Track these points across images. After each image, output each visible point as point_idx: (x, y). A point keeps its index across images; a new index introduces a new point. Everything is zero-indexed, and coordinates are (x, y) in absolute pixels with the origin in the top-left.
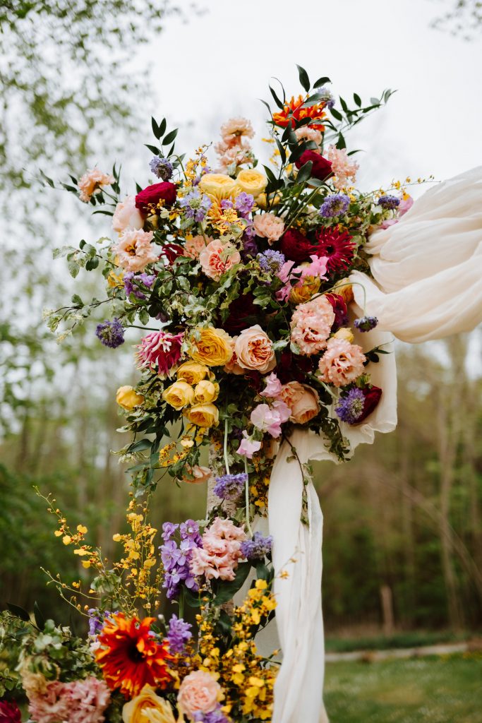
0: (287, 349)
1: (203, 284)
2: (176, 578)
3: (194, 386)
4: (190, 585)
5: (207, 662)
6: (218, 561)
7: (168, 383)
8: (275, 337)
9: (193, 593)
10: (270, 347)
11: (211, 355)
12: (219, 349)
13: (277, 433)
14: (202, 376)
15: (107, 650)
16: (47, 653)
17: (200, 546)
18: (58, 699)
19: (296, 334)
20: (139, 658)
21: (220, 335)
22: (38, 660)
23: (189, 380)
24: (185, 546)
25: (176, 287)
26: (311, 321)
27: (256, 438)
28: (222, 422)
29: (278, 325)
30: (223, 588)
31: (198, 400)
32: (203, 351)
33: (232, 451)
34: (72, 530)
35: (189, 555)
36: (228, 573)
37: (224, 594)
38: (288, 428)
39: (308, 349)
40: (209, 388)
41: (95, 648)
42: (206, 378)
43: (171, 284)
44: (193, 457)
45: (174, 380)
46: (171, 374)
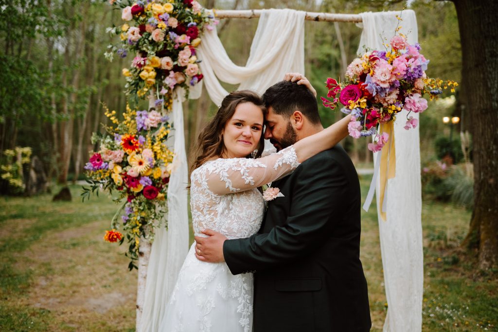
0: (177, 65)
1: (153, 43)
2: (140, 126)
3: (149, 73)
4: (144, 128)
5: (149, 147)
6: (153, 122)
7: (140, 72)
8: (174, 60)
9: (146, 131)
10: (172, 64)
11: (154, 64)
12: (156, 63)
13: (172, 88)
15: (123, 142)
16: (109, 143)
17: (147, 117)
18: (111, 154)
19: (180, 60)
20: (132, 144)
21: (157, 58)
22: (107, 145)
23: (147, 71)
24: (143, 118)
25: (145, 43)
26: (185, 57)
27: (167, 89)
28: (156, 83)
29: (175, 57)
30: (153, 129)
31: (150, 77)
32: (152, 62)
33: (160, 90)
34: (110, 111)
35: (144, 120)
36: (156, 125)
37: (154, 131)
38: (176, 86)
39: (183, 65)
40: (153, 74)
41: (119, 143)
42: (152, 70)
43: (143, 42)
44: (148, 93)
45: (143, 70)
46: (142, 69)
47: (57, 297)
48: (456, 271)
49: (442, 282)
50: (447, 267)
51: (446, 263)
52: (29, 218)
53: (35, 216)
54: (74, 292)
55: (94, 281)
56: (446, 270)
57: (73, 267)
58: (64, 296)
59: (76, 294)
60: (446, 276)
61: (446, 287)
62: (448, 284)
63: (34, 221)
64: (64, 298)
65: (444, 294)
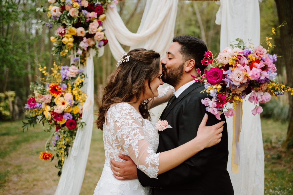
0: (88, 33)
1: (70, 18)
2: (64, 77)
3: (68, 39)
4: (67, 78)
5: (69, 92)
6: (72, 74)
7: (62, 38)
8: (86, 30)
9: (67, 80)
10: (85, 32)
11: (72, 33)
12: (73, 32)
13: (86, 49)
14: (70, 37)
15: (50, 89)
16: (40, 90)
17: (68, 71)
18: (42, 97)
19: (90, 30)
20: (56, 90)
21: (74, 29)
22: (38, 91)
23: (67, 37)
24: (66, 71)
25: (64, 18)
26: (93, 27)
27: (81, 50)
28: (74, 46)
29: (86, 27)
30: (73, 79)
31: (69, 42)
32: (70, 32)
33: (76, 52)
34: (42, 67)
35: (66, 73)
36: (74, 76)
38: (88, 48)
39: (92, 33)
40: (72, 40)
41: (48, 89)
42: (71, 37)
43: (63, 17)
45: (64, 37)
46: (63, 36)
47: (23, 189)
48: (280, 164)
49: (272, 171)
50: (274, 161)
51: (273, 158)
52: (12, 135)
53: (16, 134)
54: (34, 185)
55: (48, 177)
56: (273, 163)
57: (36, 167)
58: (27, 188)
59: (36, 187)
60: (274, 167)
61: (275, 174)
62: (276, 172)
63: (15, 137)
64: (27, 190)
65: (273, 179)
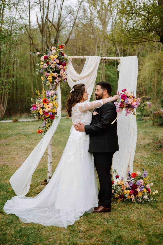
1: (51, 68)
2: (48, 96)
4: (49, 96)
5: (51, 102)
7: (47, 78)
8: (58, 74)
9: (49, 97)
10: (58, 75)
12: (53, 75)
15: (43, 101)
17: (50, 93)
18: (39, 105)
19: (60, 74)
20: (46, 101)
21: (53, 73)
22: (37, 102)
23: (50, 77)
24: (48, 93)
25: (49, 68)
26: (62, 73)
27: (56, 83)
28: (52, 81)
29: (58, 72)
30: (52, 96)
31: (50, 79)
32: (51, 75)
33: (54, 84)
34: (37, 91)
36: (53, 95)
38: (59, 82)
39: (61, 75)
40: (52, 78)
44: (50, 85)
48: (161, 150)
49: (155, 154)
50: (157, 149)
51: (158, 147)
56: (157, 150)
59: (15, 160)
60: (157, 152)
61: (156, 155)
62: (157, 154)
64: (10, 162)
65: (154, 157)
